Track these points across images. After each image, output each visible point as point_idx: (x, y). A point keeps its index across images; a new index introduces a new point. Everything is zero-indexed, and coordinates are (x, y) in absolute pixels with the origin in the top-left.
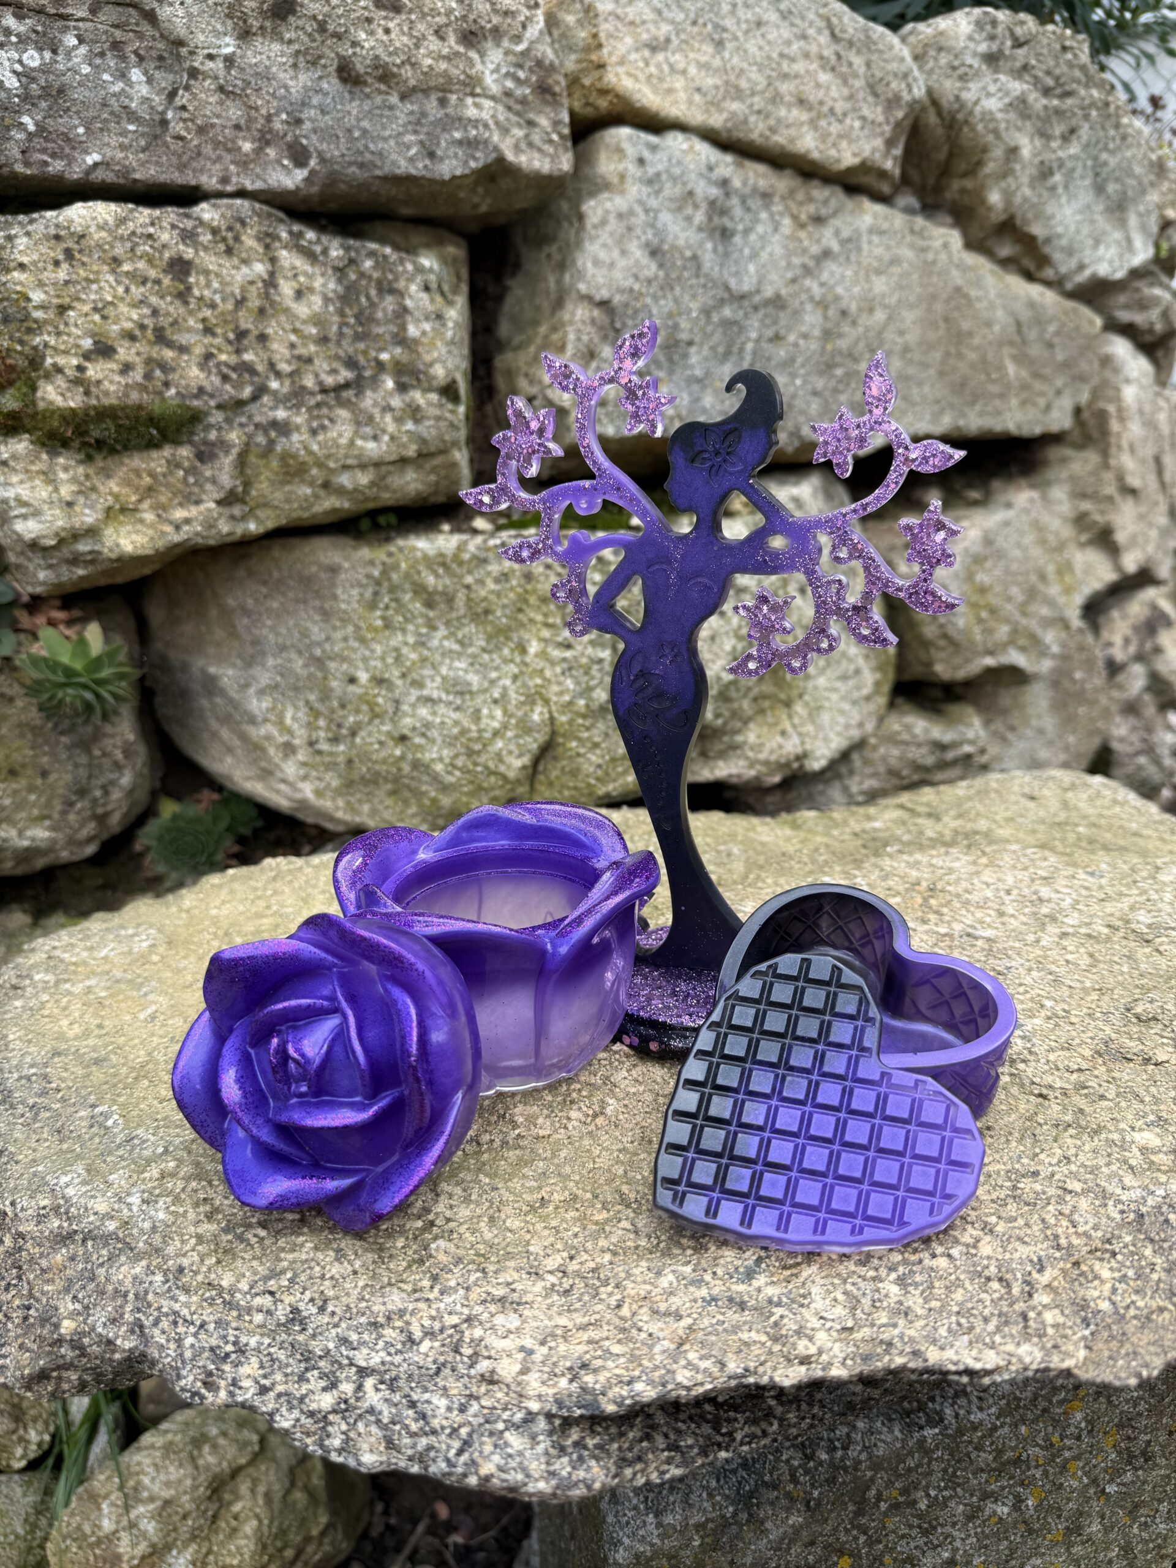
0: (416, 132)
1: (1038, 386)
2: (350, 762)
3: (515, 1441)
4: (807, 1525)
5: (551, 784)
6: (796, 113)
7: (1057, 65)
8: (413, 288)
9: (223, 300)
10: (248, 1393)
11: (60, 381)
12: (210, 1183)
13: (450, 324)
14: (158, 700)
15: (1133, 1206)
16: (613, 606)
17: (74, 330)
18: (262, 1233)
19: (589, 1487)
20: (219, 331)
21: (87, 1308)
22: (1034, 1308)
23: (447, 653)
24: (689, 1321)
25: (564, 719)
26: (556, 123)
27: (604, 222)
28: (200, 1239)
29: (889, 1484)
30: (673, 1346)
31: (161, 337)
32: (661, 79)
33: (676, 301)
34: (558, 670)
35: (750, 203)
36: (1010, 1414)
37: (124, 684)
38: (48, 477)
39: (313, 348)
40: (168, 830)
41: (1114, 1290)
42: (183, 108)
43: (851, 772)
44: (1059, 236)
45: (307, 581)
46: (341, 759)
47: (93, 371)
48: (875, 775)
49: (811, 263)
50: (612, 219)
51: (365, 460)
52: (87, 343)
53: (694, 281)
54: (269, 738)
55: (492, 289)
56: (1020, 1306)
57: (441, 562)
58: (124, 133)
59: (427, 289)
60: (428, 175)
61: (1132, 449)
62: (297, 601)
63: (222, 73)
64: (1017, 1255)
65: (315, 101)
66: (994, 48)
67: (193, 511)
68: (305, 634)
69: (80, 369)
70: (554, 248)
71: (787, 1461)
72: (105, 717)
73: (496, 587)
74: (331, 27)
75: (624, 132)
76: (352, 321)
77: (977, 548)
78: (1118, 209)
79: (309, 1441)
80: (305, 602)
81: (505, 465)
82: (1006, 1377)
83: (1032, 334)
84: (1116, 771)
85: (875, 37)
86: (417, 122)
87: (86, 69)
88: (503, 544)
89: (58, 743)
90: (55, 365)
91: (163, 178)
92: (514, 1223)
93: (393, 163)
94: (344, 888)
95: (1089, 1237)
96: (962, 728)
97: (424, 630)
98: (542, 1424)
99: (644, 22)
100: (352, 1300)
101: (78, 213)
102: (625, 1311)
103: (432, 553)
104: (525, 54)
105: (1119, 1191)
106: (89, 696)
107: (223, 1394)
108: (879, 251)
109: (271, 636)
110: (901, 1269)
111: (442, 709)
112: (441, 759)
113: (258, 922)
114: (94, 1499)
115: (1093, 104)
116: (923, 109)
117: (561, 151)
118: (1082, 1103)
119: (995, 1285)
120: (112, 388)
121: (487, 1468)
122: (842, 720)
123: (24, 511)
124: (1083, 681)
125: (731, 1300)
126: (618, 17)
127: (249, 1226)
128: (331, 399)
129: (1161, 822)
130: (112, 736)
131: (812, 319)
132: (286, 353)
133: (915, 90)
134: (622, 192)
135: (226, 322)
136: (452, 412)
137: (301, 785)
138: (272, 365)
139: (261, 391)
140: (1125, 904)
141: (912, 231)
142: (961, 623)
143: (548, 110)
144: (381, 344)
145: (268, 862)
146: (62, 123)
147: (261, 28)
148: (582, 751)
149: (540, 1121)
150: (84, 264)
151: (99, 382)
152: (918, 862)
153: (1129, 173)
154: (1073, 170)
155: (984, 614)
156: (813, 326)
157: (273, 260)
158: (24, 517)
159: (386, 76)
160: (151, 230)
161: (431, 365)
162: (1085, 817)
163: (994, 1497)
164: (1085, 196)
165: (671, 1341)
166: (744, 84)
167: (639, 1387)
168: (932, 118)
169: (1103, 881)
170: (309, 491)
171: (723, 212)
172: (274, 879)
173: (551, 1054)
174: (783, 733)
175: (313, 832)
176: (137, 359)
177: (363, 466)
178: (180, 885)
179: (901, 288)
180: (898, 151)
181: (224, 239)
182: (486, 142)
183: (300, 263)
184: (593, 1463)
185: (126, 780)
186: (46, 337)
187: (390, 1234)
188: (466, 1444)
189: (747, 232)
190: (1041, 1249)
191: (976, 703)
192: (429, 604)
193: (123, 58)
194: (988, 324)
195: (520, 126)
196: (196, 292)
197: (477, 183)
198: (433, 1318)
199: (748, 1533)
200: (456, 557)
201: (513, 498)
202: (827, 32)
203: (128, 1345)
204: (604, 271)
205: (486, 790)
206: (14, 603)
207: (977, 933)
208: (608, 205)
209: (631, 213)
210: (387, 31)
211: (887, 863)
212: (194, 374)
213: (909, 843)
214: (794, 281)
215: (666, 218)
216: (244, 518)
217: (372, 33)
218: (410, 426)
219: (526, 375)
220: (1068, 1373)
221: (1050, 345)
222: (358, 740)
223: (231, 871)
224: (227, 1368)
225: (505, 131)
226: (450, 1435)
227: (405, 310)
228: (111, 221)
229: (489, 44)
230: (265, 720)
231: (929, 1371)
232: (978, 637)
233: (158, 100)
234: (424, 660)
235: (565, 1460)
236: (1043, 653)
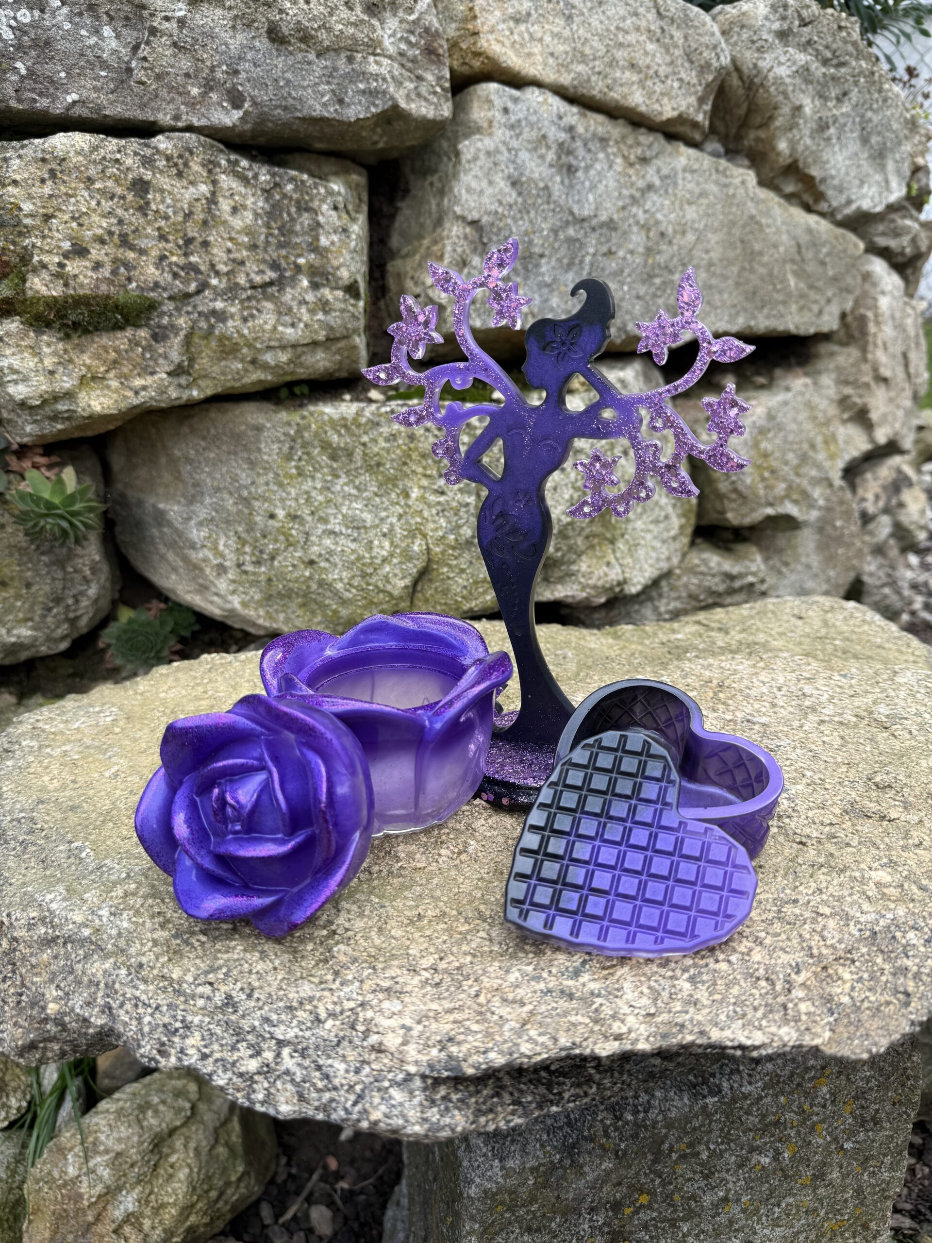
0: (328, 83)
1: (813, 295)
2: (270, 580)
3: (397, 1095)
4: (616, 1169)
5: (427, 601)
6: (629, 76)
7: (834, 41)
8: (325, 207)
9: (175, 213)
10: (192, 1059)
11: (45, 275)
12: (163, 900)
13: (354, 237)
14: (118, 529)
15: (868, 926)
16: (480, 461)
17: (56, 234)
18: (203, 938)
19: (453, 1130)
20: (171, 238)
21: (67, 994)
22: (792, 1001)
23: (347, 496)
24: (531, 1007)
25: (438, 549)
26: (439, 78)
27: (475, 159)
28: (155, 942)
29: (679, 1139)
30: (518, 1026)
31: (125, 242)
32: (523, 45)
33: (531, 222)
34: (434, 511)
35: (591, 145)
36: (773, 1087)
37: (92, 515)
38: (35, 351)
39: (245, 253)
40: (125, 631)
41: (853, 988)
42: (145, 59)
43: (660, 596)
44: (833, 177)
45: (237, 437)
46: (262, 578)
47: (71, 268)
48: (678, 598)
49: (638, 195)
50: (482, 156)
51: (285, 342)
52: (67, 245)
53: (546, 207)
54: (205, 560)
55: (386, 209)
56: (781, 999)
57: (343, 425)
58: (97, 78)
59: (336, 208)
60: (338, 117)
61: (885, 348)
62: (229, 453)
63: (175, 32)
64: (780, 961)
65: (249, 56)
66: (785, 27)
67: (149, 380)
68: (235, 479)
69: (61, 265)
70: (435, 178)
71: (602, 1121)
72: (77, 541)
73: (387, 445)
75: (492, 87)
76: (276, 232)
77: (762, 422)
78: (879, 156)
79: (239, 1095)
80: (235, 454)
81: (398, 349)
82: (770, 1051)
83: (809, 255)
84: (866, 599)
85: (691, 15)
86: (330, 75)
87: (67, 26)
88: (392, 412)
89: (39, 561)
90: (40, 262)
91: (128, 115)
92: (397, 933)
93: (310, 107)
94: (268, 677)
95: (835, 948)
96: (747, 563)
97: (329, 478)
98: (418, 1083)
100: (273, 989)
101: (60, 141)
102: (482, 999)
103: (336, 417)
104: (415, 22)
105: (858, 915)
106: (65, 524)
107: (173, 1060)
108: (690, 186)
109: (208, 480)
110: (692, 971)
111: (342, 540)
112: (341, 580)
113: (197, 704)
114: (62, 1151)
115: (861, 73)
116: (728, 74)
117: (442, 101)
118: (832, 849)
119: (763, 983)
120: (86, 281)
121: (375, 1115)
123: (15, 377)
124: (842, 528)
125: (562, 992)
127: (193, 933)
128: (258, 293)
129: (900, 638)
130: (82, 557)
131: (637, 239)
132: (224, 256)
133: (722, 58)
134: (491, 135)
135: (177, 231)
136: (353, 305)
137: (230, 598)
138: (212, 266)
139: (204, 286)
140: (870, 699)
141: (717, 171)
142: (748, 481)
143: (433, 67)
144: (299, 251)
145: (205, 657)
146: (47, 69)
148: (451, 575)
149: (418, 856)
150: (64, 182)
151: (75, 276)
152: (710, 665)
153: (889, 128)
154: (845, 125)
155: (766, 474)
156: (638, 244)
157: (214, 182)
158: (16, 382)
159: (306, 38)
160: (118, 156)
161: (338, 268)
162: (841, 633)
163: (759, 1150)
164: (854, 146)
165: (517, 1021)
166: (588, 51)
167: (492, 1055)
168: (735, 81)
169: (853, 682)
170: (240, 366)
171: (569, 153)
172: (210, 670)
173: (427, 806)
174: (608, 564)
175: (239, 635)
176: (106, 259)
177: (283, 348)
178: (135, 675)
179: (709, 215)
180: (708, 107)
181: (176, 165)
182: (384, 92)
183: (235, 185)
184: (456, 1112)
185: (93, 591)
186: (34, 240)
187: (302, 940)
188: (360, 1097)
189: (587, 168)
190: (799, 957)
191: (758, 544)
192: (334, 458)
193: (97, 18)
194: (775, 246)
195: (411, 81)
196: (154, 207)
197: (376, 124)
198: (335, 1003)
199: (570, 1175)
200: (355, 420)
201: (403, 375)
202: (654, 11)
203: (99, 1022)
204: (475, 197)
205: (376, 604)
206: (6, 450)
207: (755, 720)
208: (479, 145)
209: (497, 151)
210: (307, 2)
211: (686, 665)
212: (151, 272)
213: (704, 651)
214: (624, 208)
215: (524, 155)
216: (188, 386)
217: (294, 2)
218: (320, 316)
219: (412, 278)
220: (816, 1049)
221: (823, 264)
222: (276, 563)
223: (175, 664)
224: (176, 1039)
225: (399, 84)
226: (347, 1091)
227: (319, 225)
228: (86, 148)
229: (388, 14)
230: (204, 546)
231: (712, 1046)
232: (762, 492)
233: (124, 52)
234: (329, 501)
235: (435, 1110)
236: (812, 506)
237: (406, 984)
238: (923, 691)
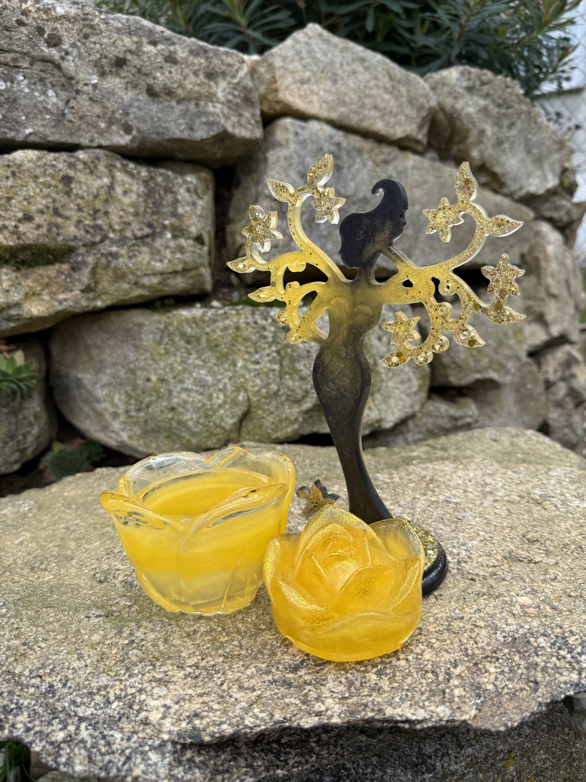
0: (184, 119)
1: (500, 242)
2: (146, 421)
3: (154, 757)
5: (248, 432)
6: (373, 113)
7: (504, 94)
8: (182, 190)
9: (88, 195)
10: (19, 732)
11: (6, 233)
12: (21, 620)
13: (199, 208)
14: (56, 392)
15: (511, 634)
17: (14, 209)
18: (43, 645)
20: (85, 210)
22: (449, 687)
23: (197, 366)
24: (259, 692)
25: (255, 399)
26: (253, 115)
27: (277, 161)
28: (9, 648)
30: (246, 705)
31: (56, 212)
32: (306, 96)
34: (252, 374)
35: (352, 154)
36: (473, 766)
37: (34, 381)
39: (131, 218)
40: (57, 458)
41: (496, 679)
42: (73, 108)
43: (408, 431)
44: (509, 173)
45: (127, 331)
46: (142, 420)
47: (22, 228)
48: (420, 432)
50: (282, 160)
51: (156, 271)
52: (20, 215)
54: (106, 409)
55: (225, 194)
56: (442, 686)
57: (194, 321)
58: (44, 119)
59: (188, 191)
60: (190, 138)
61: (553, 276)
62: (123, 341)
63: (91, 92)
64: (443, 659)
65: (136, 104)
66: (470, 84)
67: (69, 295)
68: (126, 357)
69: (16, 227)
70: (255, 176)
72: (23, 398)
73: (221, 334)
74: (144, 70)
75: (288, 121)
76: (151, 206)
78: (539, 161)
80: (126, 341)
82: (430, 725)
84: (553, 435)
85: (411, 78)
86: (185, 114)
87: (27, 90)
88: (225, 313)
89: (2, 412)
90: (4, 225)
91: (63, 140)
93: (174, 133)
95: (484, 650)
96: (466, 410)
97: (185, 355)
98: (169, 747)
99: (297, 71)
100: (82, 680)
101: (19, 155)
102: (225, 687)
103: (189, 317)
104: (238, 83)
105: (504, 626)
106: (14, 386)
107: (6, 732)
108: (417, 177)
109: (109, 359)
110: (380, 666)
111: (193, 394)
112: (192, 419)
115: (523, 112)
116: (436, 112)
117: (256, 128)
118: (491, 582)
119: (430, 675)
120: (31, 236)
121: (137, 772)
122: (401, 403)
124: (532, 389)
125: (284, 682)
126: (285, 69)
128: (139, 242)
129: (561, 452)
130: (29, 409)
132: (118, 220)
133: (431, 103)
134: (287, 148)
135: (89, 205)
136: (201, 249)
137: (122, 434)
138: (111, 226)
139: (105, 238)
140: (529, 486)
141: (434, 169)
142: (462, 356)
143: (250, 109)
144: (165, 217)
146: (15, 114)
147: (111, 71)
148: (264, 415)
150: (20, 178)
151: (25, 233)
152: (427, 468)
153: (543, 144)
154: (513, 142)
155: (475, 353)
157: (113, 177)
159: (170, 93)
160: (54, 163)
161: (189, 226)
162: (521, 449)
164: (521, 154)
165: (247, 703)
166: (347, 99)
167: (224, 727)
168: (441, 116)
169: (521, 476)
170: (127, 286)
171: (338, 158)
174: (370, 409)
176: (44, 223)
177: (155, 274)
180: (425, 130)
181: (89, 167)
182: (218, 123)
183: (126, 178)
184: (197, 771)
185: (35, 431)
188: (128, 758)
189: (350, 167)
190: (457, 656)
191: (475, 399)
192: (188, 342)
193: (45, 85)
195: (235, 116)
196: (75, 191)
197: (214, 142)
198: (121, 690)
200: (202, 319)
202: (387, 77)
205: (215, 435)
207: (450, 500)
209: (291, 157)
210: (170, 72)
211: (411, 468)
212: (72, 230)
213: (425, 459)
215: (308, 159)
216: (94, 299)
217: (162, 73)
218: (178, 255)
219: (239, 234)
222: (150, 410)
224: (10, 717)
225: (227, 118)
226: (120, 754)
227: (177, 201)
228: (34, 158)
229: (220, 79)
230: (105, 401)
231: (388, 721)
232: (472, 364)
233: (61, 104)
234: (185, 370)
235: (181, 769)
236: (506, 371)
237: (173, 676)
238: (567, 480)
